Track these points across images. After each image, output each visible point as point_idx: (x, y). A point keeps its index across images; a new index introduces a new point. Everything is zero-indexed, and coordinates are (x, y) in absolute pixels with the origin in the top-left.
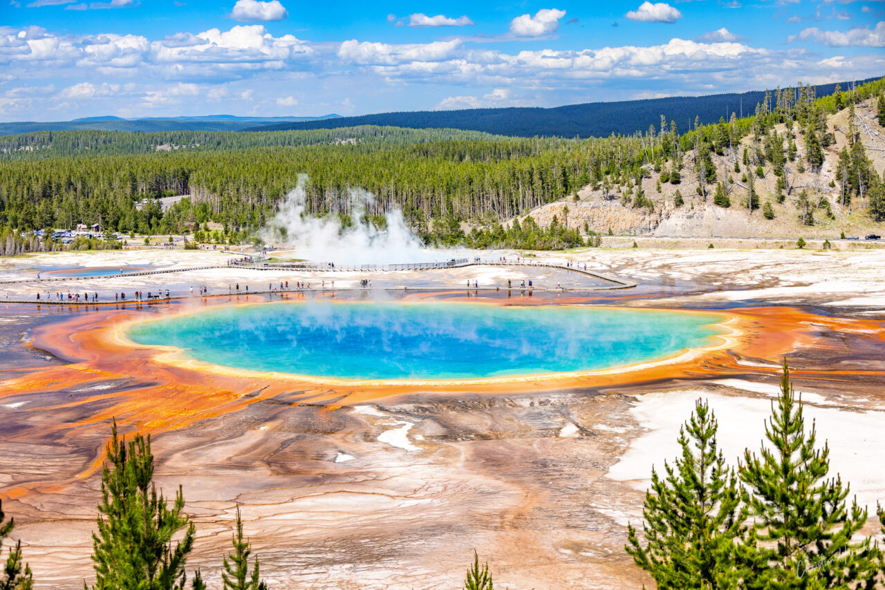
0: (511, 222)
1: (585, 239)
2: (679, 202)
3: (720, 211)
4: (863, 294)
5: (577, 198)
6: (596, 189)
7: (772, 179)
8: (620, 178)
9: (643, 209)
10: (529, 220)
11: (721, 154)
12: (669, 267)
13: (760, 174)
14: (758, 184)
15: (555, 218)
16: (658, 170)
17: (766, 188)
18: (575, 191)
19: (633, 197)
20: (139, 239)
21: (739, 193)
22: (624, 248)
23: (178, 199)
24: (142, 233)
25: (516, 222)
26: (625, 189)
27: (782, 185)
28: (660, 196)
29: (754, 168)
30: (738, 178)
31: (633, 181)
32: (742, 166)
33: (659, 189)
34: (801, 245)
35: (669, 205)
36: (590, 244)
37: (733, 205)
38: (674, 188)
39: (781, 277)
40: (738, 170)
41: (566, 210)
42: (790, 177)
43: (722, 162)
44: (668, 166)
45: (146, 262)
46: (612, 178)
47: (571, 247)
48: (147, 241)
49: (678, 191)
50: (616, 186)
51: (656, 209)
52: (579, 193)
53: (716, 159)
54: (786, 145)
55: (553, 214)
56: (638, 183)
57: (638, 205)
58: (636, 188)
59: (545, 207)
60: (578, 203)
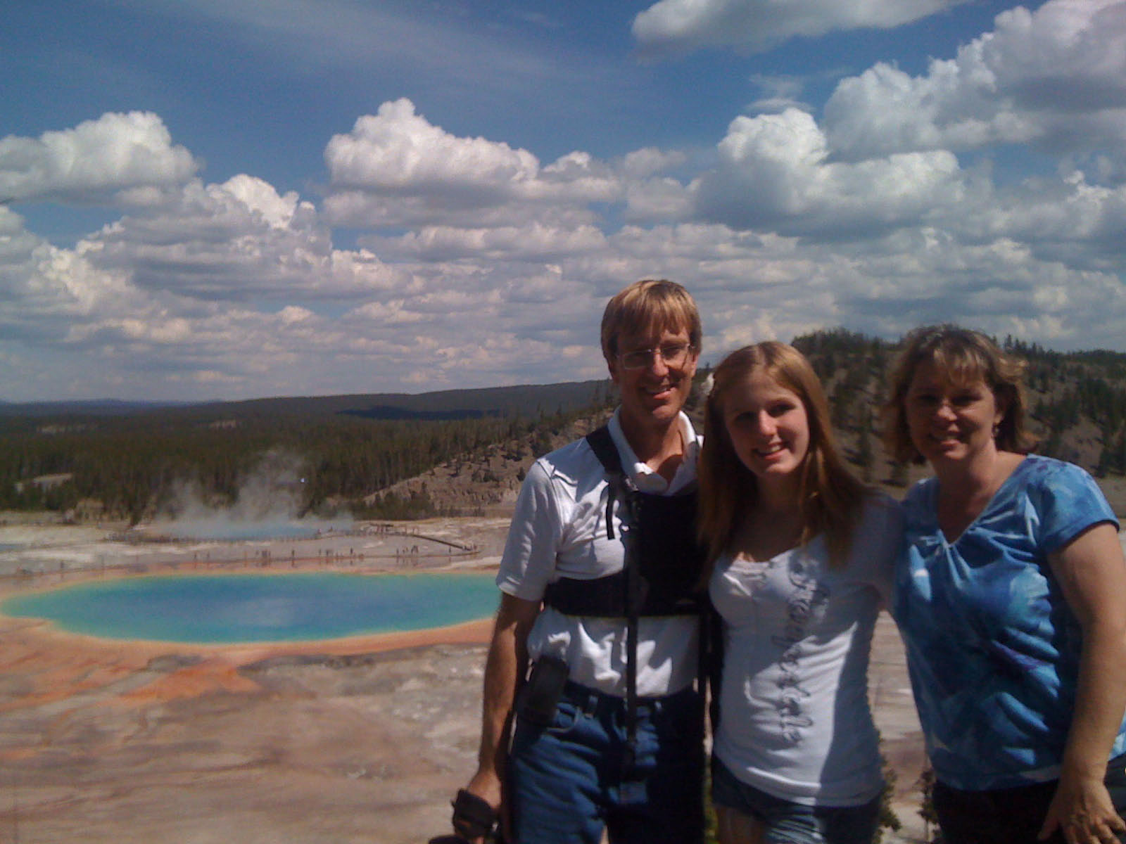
0: (373, 498)
1: (440, 509)
5: (433, 474)
6: (449, 466)
8: (472, 456)
9: (491, 483)
10: (390, 495)
11: (556, 434)
15: (413, 493)
16: (502, 449)
18: (431, 469)
19: (482, 474)
20: (19, 516)
22: (473, 516)
24: (22, 511)
25: (378, 497)
26: (474, 466)
28: (505, 471)
31: (483, 458)
33: (504, 466)
35: (514, 480)
36: (443, 515)
38: (518, 465)
41: (424, 485)
44: (513, 445)
45: (23, 539)
46: (464, 456)
47: (426, 517)
50: (469, 463)
51: (501, 483)
52: (435, 470)
55: (412, 488)
56: (487, 460)
57: (486, 480)
58: (485, 466)
59: (406, 482)
60: (433, 477)
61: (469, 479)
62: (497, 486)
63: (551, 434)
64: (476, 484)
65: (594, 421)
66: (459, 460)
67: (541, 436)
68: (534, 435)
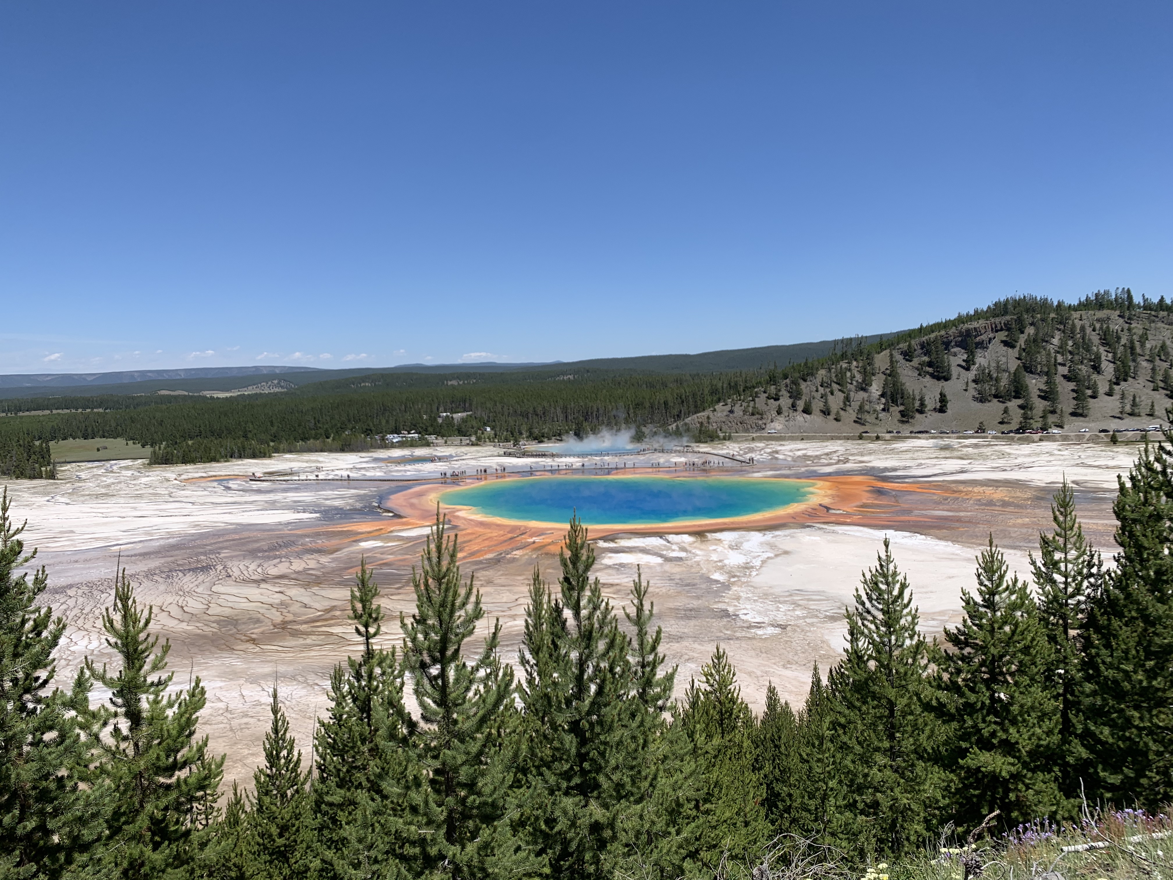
0: (674, 426)
1: (721, 435)
2: (779, 412)
3: (808, 416)
4: (905, 468)
5: (715, 410)
6: (726, 404)
7: (841, 396)
8: (742, 397)
9: (757, 416)
10: (685, 424)
11: (805, 380)
12: (777, 452)
13: (832, 394)
14: (830, 398)
15: (701, 424)
16: (765, 392)
17: (836, 401)
18: (713, 407)
19: (750, 409)
20: (440, 441)
21: (817, 405)
22: (746, 440)
23: (464, 414)
24: (443, 436)
25: (677, 426)
26: (744, 404)
27: (847, 399)
28: (768, 408)
29: (828, 390)
30: (818, 395)
31: (751, 399)
32: (820, 388)
33: (766, 404)
34: (861, 438)
35: (774, 413)
36: (724, 439)
37: (814, 412)
38: (777, 403)
39: (850, 458)
40: (817, 391)
42: (852, 394)
43: (808, 386)
44: (772, 389)
45: (447, 454)
46: (736, 397)
47: (712, 441)
48: (446, 442)
49: (779, 406)
50: (740, 402)
51: (765, 416)
52: (716, 407)
53: (803, 386)
54: (848, 374)
55: (700, 420)
56: (753, 400)
57: (753, 414)
58: (752, 404)
59: (695, 416)
60: (715, 413)
61: (741, 413)
62: (762, 419)
63: (801, 381)
64: (746, 417)
65: (833, 370)
66: (733, 400)
67: (793, 382)
68: (788, 381)
